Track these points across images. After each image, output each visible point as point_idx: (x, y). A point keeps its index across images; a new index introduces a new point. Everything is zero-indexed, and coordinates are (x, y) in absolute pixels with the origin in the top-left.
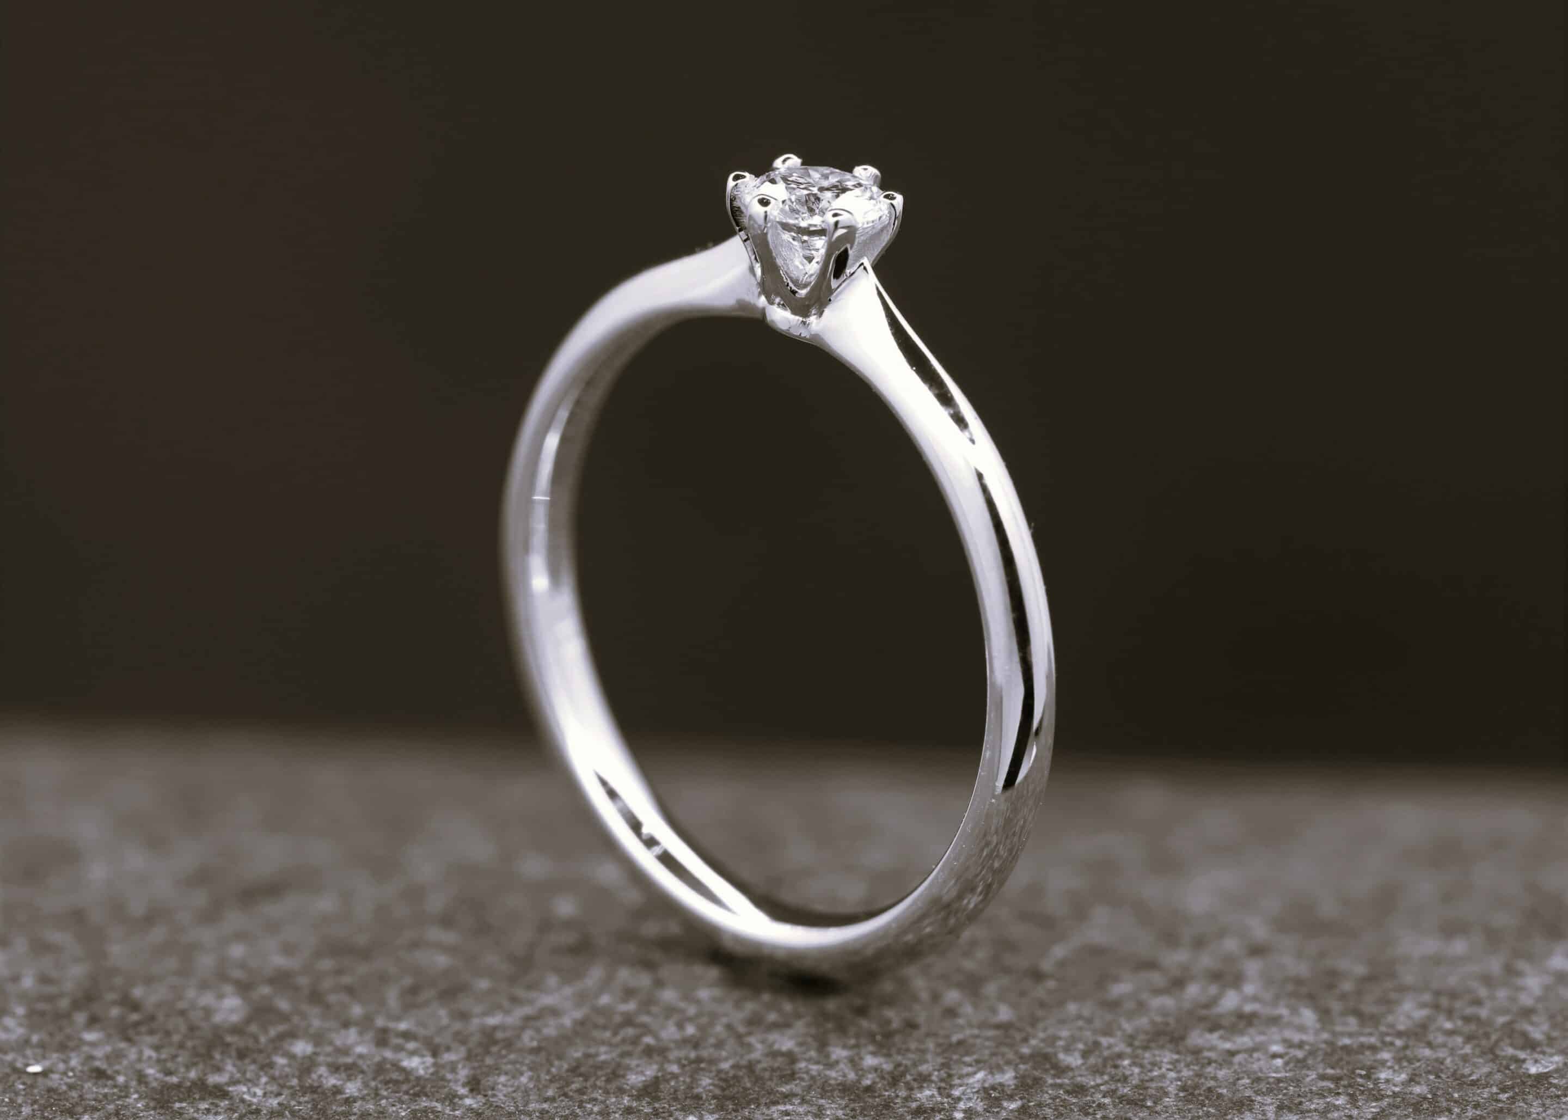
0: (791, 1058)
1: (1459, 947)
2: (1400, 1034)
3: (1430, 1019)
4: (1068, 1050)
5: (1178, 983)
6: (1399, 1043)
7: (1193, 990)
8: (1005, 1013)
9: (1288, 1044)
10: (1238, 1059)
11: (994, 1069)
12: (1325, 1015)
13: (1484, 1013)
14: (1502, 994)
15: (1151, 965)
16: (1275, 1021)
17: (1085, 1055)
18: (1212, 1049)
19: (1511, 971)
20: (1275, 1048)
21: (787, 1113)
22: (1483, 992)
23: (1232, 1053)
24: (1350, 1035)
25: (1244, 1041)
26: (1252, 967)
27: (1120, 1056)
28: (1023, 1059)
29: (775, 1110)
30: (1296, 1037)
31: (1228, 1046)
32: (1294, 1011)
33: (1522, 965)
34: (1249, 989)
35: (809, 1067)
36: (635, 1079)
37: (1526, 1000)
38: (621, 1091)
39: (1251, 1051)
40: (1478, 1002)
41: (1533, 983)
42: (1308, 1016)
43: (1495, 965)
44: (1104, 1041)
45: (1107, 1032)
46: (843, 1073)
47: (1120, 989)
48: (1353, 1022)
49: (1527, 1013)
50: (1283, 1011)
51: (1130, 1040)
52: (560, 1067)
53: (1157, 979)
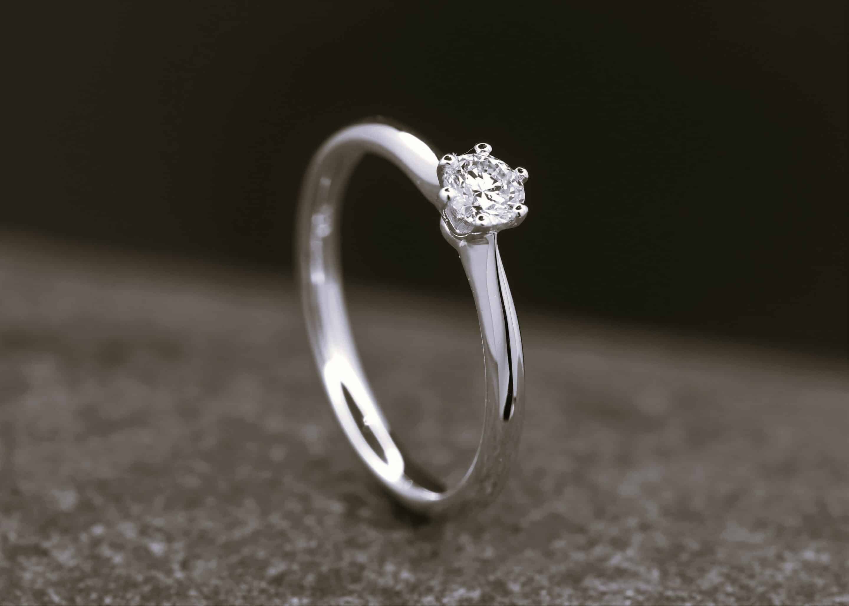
0: (362, 567)
1: (758, 538)
2: (701, 592)
3: (722, 584)
4: (515, 581)
5: (592, 544)
6: (699, 597)
7: (599, 551)
8: (489, 553)
9: (638, 591)
10: (607, 597)
11: (471, 588)
12: (665, 574)
13: (752, 583)
14: (768, 572)
15: (582, 530)
16: (635, 575)
17: (524, 585)
18: (595, 589)
19: (780, 558)
20: (630, 593)
21: (347, 602)
22: (757, 568)
23: (604, 594)
24: (674, 589)
25: (614, 586)
26: (637, 538)
27: (542, 588)
28: (489, 583)
29: (342, 600)
30: (643, 586)
31: (603, 588)
32: (649, 569)
33: (787, 554)
34: (630, 552)
35: (370, 575)
36: (273, 571)
37: (780, 578)
38: (262, 578)
39: (615, 593)
40: (752, 576)
41: (789, 567)
42: (655, 574)
43: (771, 552)
44: (537, 577)
45: (540, 572)
46: (386, 581)
47: (559, 544)
48: (678, 581)
49: (776, 587)
50: (642, 569)
51: (551, 578)
52: (234, 559)
53: (581, 539)
